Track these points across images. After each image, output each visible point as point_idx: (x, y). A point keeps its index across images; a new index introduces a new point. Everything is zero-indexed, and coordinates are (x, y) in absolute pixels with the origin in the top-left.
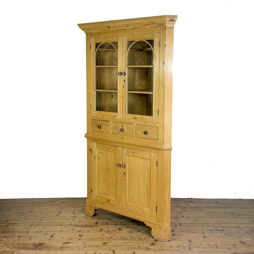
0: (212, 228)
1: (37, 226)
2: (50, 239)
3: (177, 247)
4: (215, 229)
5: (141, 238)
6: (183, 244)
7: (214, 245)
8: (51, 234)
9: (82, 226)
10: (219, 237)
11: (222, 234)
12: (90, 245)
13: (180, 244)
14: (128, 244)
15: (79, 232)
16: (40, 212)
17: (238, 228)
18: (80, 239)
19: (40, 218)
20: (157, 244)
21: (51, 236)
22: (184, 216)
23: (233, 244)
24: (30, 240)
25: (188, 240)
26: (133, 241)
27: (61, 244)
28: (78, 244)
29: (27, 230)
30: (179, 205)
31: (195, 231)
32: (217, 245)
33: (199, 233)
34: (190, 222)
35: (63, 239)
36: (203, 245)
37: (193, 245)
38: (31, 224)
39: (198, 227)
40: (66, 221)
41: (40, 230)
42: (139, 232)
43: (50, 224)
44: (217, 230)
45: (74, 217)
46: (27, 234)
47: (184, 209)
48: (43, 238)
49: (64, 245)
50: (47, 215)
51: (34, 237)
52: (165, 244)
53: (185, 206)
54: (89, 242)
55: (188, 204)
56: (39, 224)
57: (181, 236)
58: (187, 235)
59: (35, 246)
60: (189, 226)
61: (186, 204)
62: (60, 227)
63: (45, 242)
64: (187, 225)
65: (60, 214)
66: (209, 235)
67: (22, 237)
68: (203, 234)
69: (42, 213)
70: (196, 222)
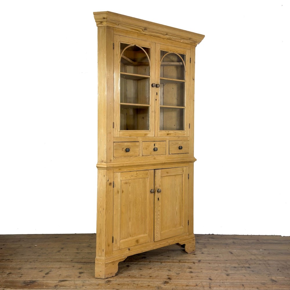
0: (236, 265)
1: (33, 263)
2: (44, 277)
3: (195, 286)
4: (240, 266)
5: (152, 276)
6: (202, 283)
7: (239, 284)
8: (47, 271)
9: (85, 262)
10: (245, 275)
11: (248, 272)
12: (91, 283)
13: (199, 283)
14: (136, 282)
15: (80, 269)
16: (39, 248)
17: (267, 265)
18: (79, 277)
19: (38, 254)
20: (171, 283)
21: (46, 273)
22: (203, 252)
23: (261, 283)
24: (21, 277)
25: (208, 279)
26: (142, 279)
27: (56, 282)
28: (77, 282)
29: (20, 267)
30: (198, 241)
31: (216, 269)
32: (242, 284)
33: (221, 271)
34: (210, 259)
35: (60, 277)
36: (225, 284)
37: (214, 283)
38: (27, 260)
39: (220, 263)
40: (67, 257)
41: (35, 266)
42: (151, 269)
43: (49, 260)
44: (242, 267)
45: (77, 253)
46: (19, 271)
47: (204, 245)
48: (36, 275)
49: (59, 283)
50: (47, 251)
51: (27, 274)
52: (180, 283)
53: (205, 242)
54: (90, 280)
55: (208, 240)
56: (35, 260)
57: (199, 274)
58: (207, 272)
59: (25, 283)
60: (209, 263)
61: (206, 240)
62: (60, 263)
63: (37, 280)
64: (208, 261)
65: (62, 250)
66: (233, 272)
67: (13, 274)
68: (226, 272)
69: (41, 249)
70: (217, 259)
